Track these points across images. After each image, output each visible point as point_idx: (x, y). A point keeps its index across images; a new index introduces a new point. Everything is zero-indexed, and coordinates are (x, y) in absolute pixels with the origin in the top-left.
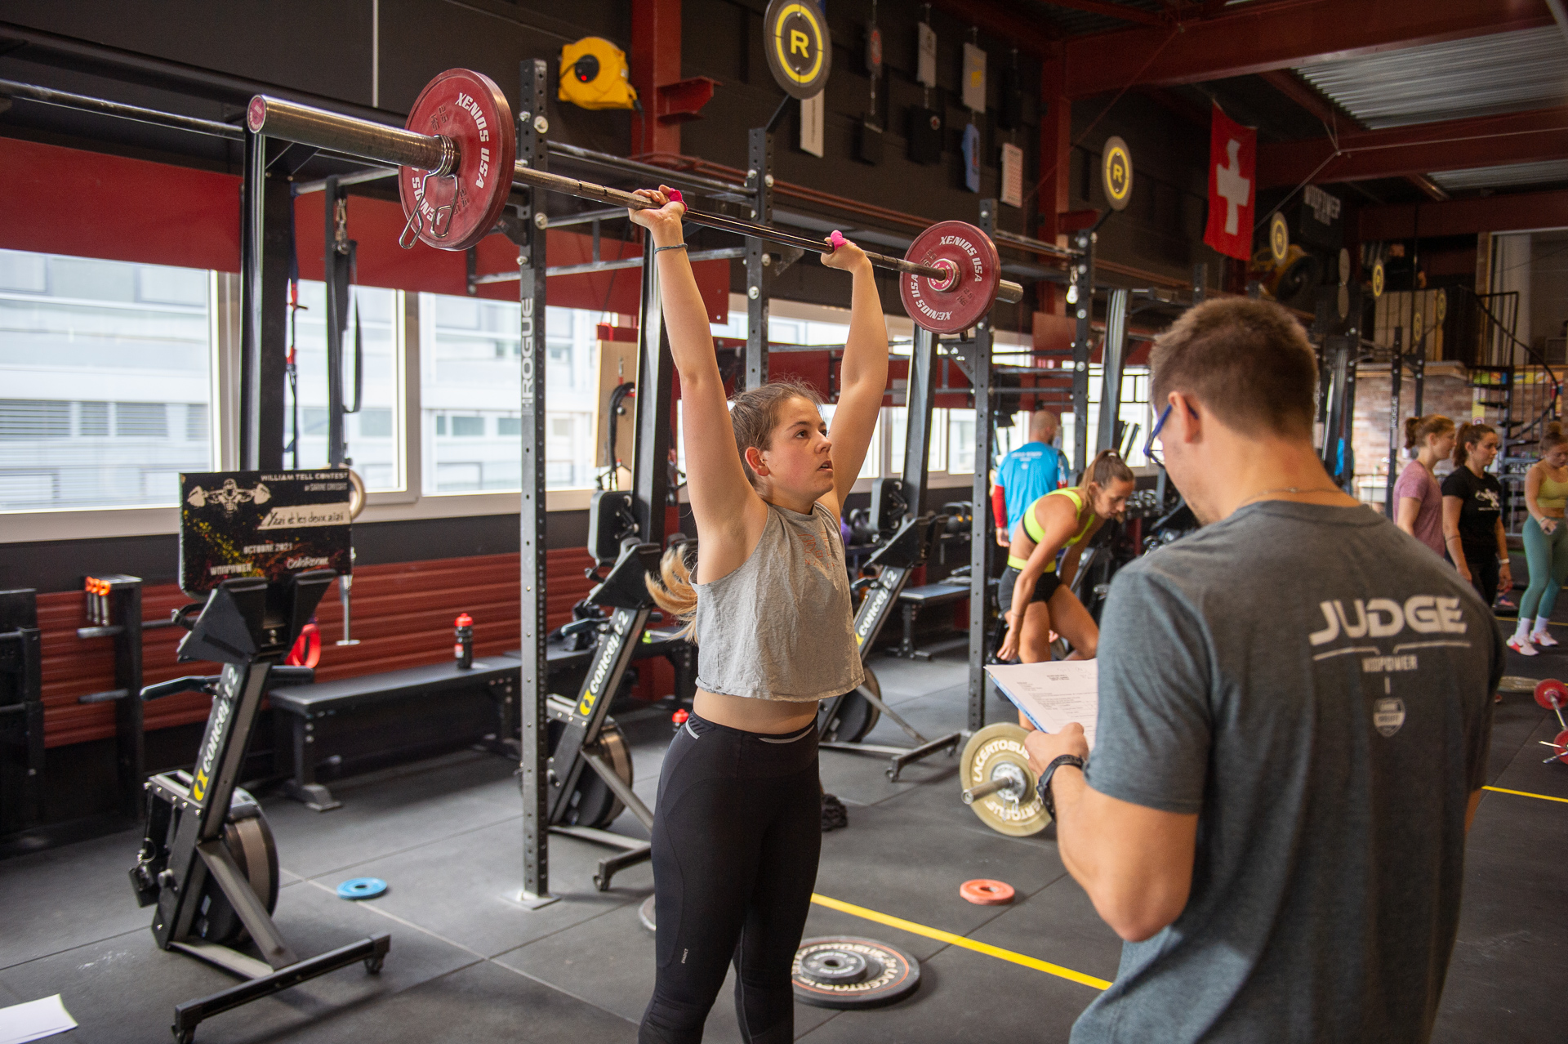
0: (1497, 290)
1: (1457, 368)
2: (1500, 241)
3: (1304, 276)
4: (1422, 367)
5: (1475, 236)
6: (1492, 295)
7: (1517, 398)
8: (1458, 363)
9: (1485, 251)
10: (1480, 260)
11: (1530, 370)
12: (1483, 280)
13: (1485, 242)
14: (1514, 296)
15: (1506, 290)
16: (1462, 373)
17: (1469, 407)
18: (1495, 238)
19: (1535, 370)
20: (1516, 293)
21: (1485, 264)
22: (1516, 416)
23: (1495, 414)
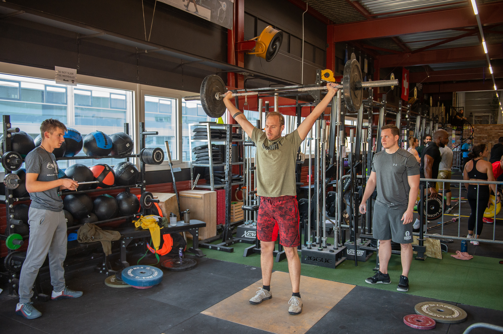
0: (457, 106)
1: (450, 125)
2: (458, 94)
3: (417, 104)
4: (447, 126)
5: (452, 93)
6: (456, 108)
7: (464, 132)
8: (450, 124)
9: (454, 97)
10: (453, 99)
11: (467, 126)
12: (454, 104)
13: (455, 94)
14: (463, 108)
15: (460, 107)
16: (451, 127)
17: (451, 135)
18: (457, 93)
19: (468, 126)
20: (463, 107)
21: (455, 100)
22: (464, 137)
23: (458, 137)
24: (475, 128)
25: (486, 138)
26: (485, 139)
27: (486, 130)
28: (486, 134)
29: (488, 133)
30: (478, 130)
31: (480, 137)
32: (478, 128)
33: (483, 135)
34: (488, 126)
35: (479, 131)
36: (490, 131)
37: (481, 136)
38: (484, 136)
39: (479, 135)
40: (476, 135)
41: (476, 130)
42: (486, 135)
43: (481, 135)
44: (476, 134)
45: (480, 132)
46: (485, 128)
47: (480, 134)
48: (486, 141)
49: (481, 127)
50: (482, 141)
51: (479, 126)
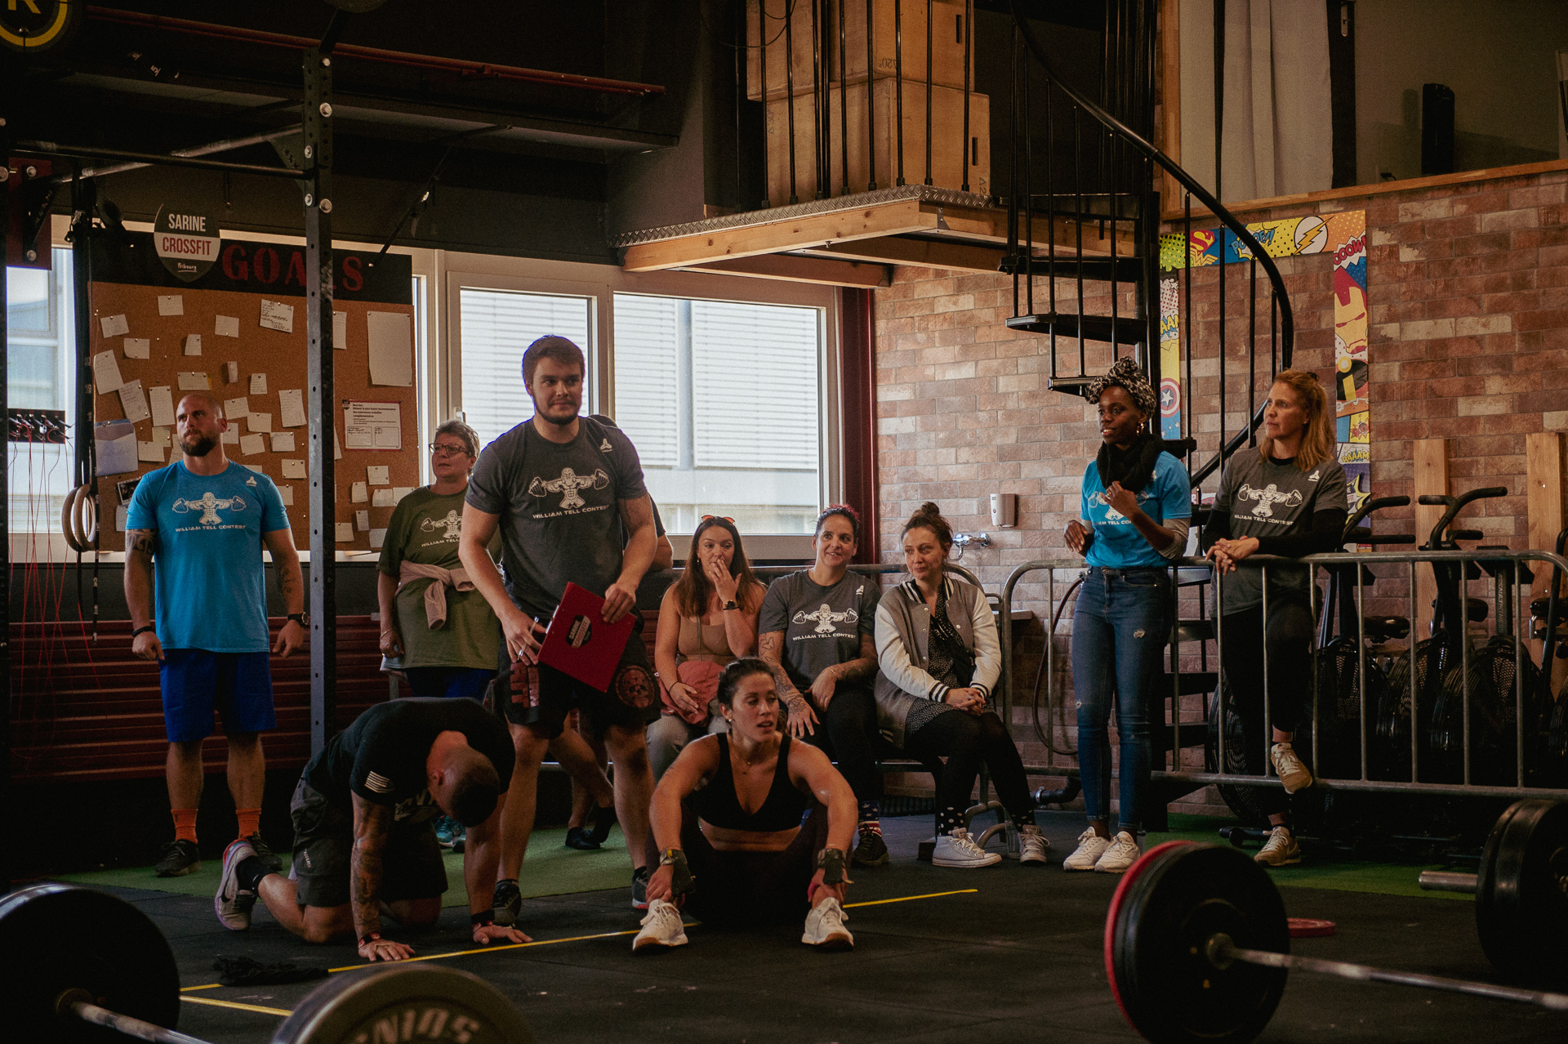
24: (1379, 238)
25: (1503, 365)
26: (1494, 385)
27: (1499, 240)
28: (1497, 309)
29: (1521, 283)
30: (1407, 255)
31: (1437, 347)
32: (1411, 234)
33: (1471, 326)
34: (1519, 193)
35: (1419, 268)
36: (1545, 254)
37: (1442, 344)
38: (1476, 340)
39: (1421, 330)
40: (1391, 330)
41: (1393, 252)
42: (1503, 324)
43: (1444, 328)
44: (1391, 318)
45: (1429, 289)
46: (1487, 221)
47: (1434, 310)
48: (1499, 408)
49: (1438, 209)
50: (1464, 408)
51: (1415, 206)
